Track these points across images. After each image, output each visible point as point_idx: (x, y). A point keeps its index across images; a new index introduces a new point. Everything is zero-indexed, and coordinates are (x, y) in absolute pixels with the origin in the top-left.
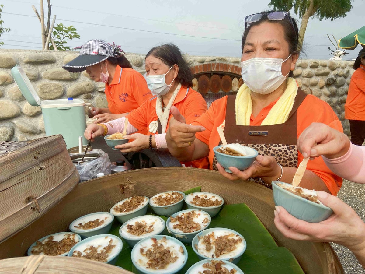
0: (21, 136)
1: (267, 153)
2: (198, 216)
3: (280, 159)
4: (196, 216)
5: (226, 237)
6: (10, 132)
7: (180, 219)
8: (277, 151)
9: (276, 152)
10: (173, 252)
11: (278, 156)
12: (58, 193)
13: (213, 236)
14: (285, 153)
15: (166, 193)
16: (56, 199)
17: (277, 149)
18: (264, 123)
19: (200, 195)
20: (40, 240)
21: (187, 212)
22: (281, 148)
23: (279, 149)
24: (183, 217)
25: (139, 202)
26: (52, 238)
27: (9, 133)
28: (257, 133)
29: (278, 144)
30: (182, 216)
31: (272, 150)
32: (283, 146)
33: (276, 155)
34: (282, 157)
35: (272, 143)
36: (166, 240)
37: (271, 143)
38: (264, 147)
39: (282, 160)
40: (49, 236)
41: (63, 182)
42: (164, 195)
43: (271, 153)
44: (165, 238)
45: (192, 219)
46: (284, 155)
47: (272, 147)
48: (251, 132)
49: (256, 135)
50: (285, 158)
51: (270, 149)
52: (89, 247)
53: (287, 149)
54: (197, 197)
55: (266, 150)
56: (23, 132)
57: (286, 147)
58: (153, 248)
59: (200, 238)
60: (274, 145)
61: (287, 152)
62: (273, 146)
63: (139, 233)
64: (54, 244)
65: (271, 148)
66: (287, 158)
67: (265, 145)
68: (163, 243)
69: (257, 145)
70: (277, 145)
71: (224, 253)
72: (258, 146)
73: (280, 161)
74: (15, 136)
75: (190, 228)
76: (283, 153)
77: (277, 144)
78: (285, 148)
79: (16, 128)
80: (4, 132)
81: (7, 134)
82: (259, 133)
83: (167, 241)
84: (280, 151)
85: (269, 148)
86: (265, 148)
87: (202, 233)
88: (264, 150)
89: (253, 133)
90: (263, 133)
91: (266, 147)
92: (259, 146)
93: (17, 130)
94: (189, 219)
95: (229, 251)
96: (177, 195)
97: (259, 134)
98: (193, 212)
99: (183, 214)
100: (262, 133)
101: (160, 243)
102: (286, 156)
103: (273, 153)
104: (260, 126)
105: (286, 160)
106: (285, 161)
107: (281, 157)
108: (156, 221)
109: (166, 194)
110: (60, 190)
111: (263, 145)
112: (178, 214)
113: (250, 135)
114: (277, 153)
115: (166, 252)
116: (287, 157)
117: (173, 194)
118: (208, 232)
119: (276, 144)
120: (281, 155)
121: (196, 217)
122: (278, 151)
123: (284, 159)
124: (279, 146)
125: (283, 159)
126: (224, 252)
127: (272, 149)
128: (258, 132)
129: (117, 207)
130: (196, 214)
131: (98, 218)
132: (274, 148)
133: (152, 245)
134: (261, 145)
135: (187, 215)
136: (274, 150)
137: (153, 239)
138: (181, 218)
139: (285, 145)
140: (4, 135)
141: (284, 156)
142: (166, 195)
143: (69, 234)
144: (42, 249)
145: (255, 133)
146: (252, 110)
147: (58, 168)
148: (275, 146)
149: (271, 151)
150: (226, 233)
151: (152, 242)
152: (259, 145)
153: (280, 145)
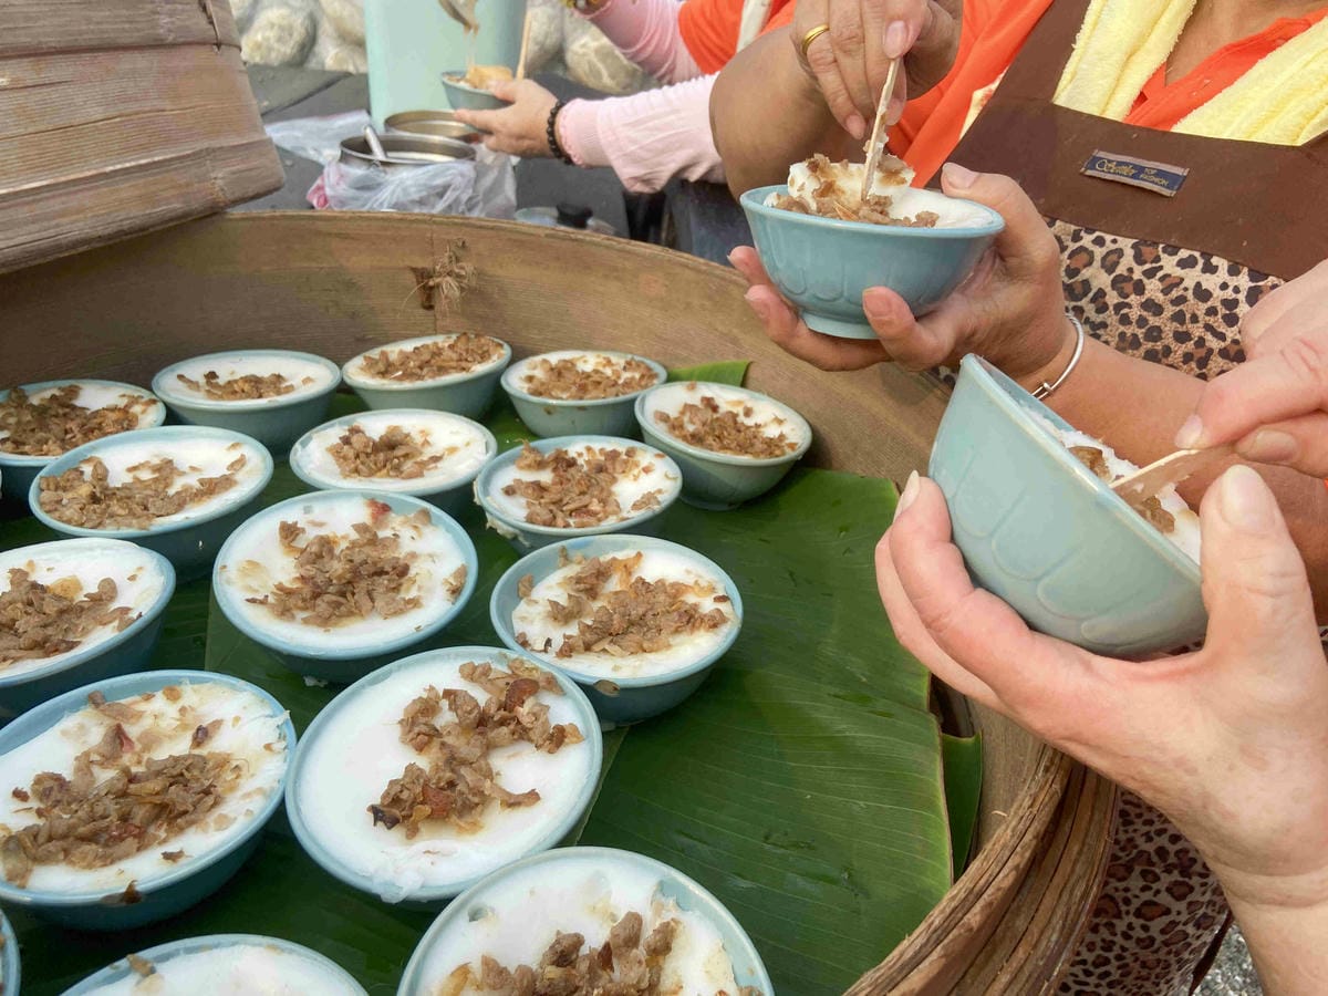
0: (337, 54)
1: (1128, 287)
2: (643, 474)
3: (1182, 337)
4: (636, 472)
5: (677, 590)
6: (303, 31)
7: (563, 463)
8: (1186, 289)
9: (1175, 294)
10: (417, 578)
11: (1179, 317)
12: (62, 214)
13: (627, 568)
14: (1222, 311)
15: (604, 354)
16: (45, 234)
17: (1189, 283)
18: (1195, 124)
19: (728, 397)
20: (28, 388)
21: (609, 448)
22: (1210, 282)
23: (1198, 285)
24: (580, 461)
25: (466, 360)
26: (73, 392)
27: (299, 34)
28: (1125, 170)
29: (1207, 256)
30: (580, 455)
31: (1162, 279)
32: (1233, 271)
33: (1170, 310)
34: (1197, 331)
35: (1177, 243)
36: (425, 524)
37: (1173, 241)
38: (1129, 253)
39: (1190, 346)
40: (66, 383)
41: (106, 174)
42: (589, 362)
43: (1147, 294)
44: (426, 513)
45: (614, 480)
46: (1211, 320)
47: (1169, 264)
48: (1102, 154)
49: (1117, 178)
50: (1208, 336)
51: (1150, 274)
52: (156, 461)
53: (1242, 297)
54: (710, 404)
55: (1130, 270)
56: (344, 39)
57: (1243, 281)
58: (354, 536)
59: (571, 562)
60: (1184, 253)
61: (1237, 311)
62: (1176, 259)
63: (361, 466)
64: (65, 415)
65: (1161, 268)
66: (1223, 344)
67: (1134, 246)
68: (406, 533)
69: (1097, 234)
70: (1201, 262)
71: (604, 650)
72: (1100, 242)
73: (1174, 346)
74: (317, 49)
75: (571, 512)
76: (1212, 311)
77: (1202, 255)
78: (1236, 290)
79: (325, 18)
80: (281, 28)
81: (291, 35)
82: (1141, 170)
83: (428, 531)
84: (1202, 294)
85: (1147, 266)
86: (1128, 260)
87: (586, 545)
88: (1121, 270)
89: (1113, 165)
90: (1160, 174)
91: (1139, 259)
92: (1108, 242)
93: (326, 29)
94: (602, 476)
95: (632, 650)
96: (637, 376)
97: (1134, 177)
98: (630, 453)
99: (589, 449)
100: (1155, 175)
101: (393, 528)
102: (1222, 328)
103: (1160, 298)
104: (1165, 133)
105: (1210, 351)
106: (1202, 352)
107: (1189, 326)
108: (468, 444)
109: (601, 360)
110: (74, 201)
111: (1126, 244)
112: (570, 444)
113: (1089, 172)
114: (1181, 300)
115: (387, 568)
116: (1222, 337)
117: (628, 366)
118: (623, 547)
119: (1197, 254)
120: (1195, 319)
121: (631, 477)
122: (1190, 295)
123: (1201, 342)
124: (1210, 269)
125: (1195, 343)
126: (607, 647)
127: (1160, 274)
128: (1135, 167)
129: (384, 354)
130: (637, 465)
131: (282, 374)
132: (1178, 272)
133: (353, 526)
134: (1114, 241)
135: (603, 458)
136: (1170, 284)
137: (373, 502)
138: (572, 463)
139: (1246, 270)
140: (280, 39)
141: (1208, 327)
142: (597, 363)
143: (136, 395)
144: (12, 420)
145: (1120, 164)
146: (1177, 46)
147: (97, 113)
148: (1187, 263)
149: (1153, 288)
150: (688, 572)
151: (363, 514)
152: (1108, 238)
153: (1215, 260)
